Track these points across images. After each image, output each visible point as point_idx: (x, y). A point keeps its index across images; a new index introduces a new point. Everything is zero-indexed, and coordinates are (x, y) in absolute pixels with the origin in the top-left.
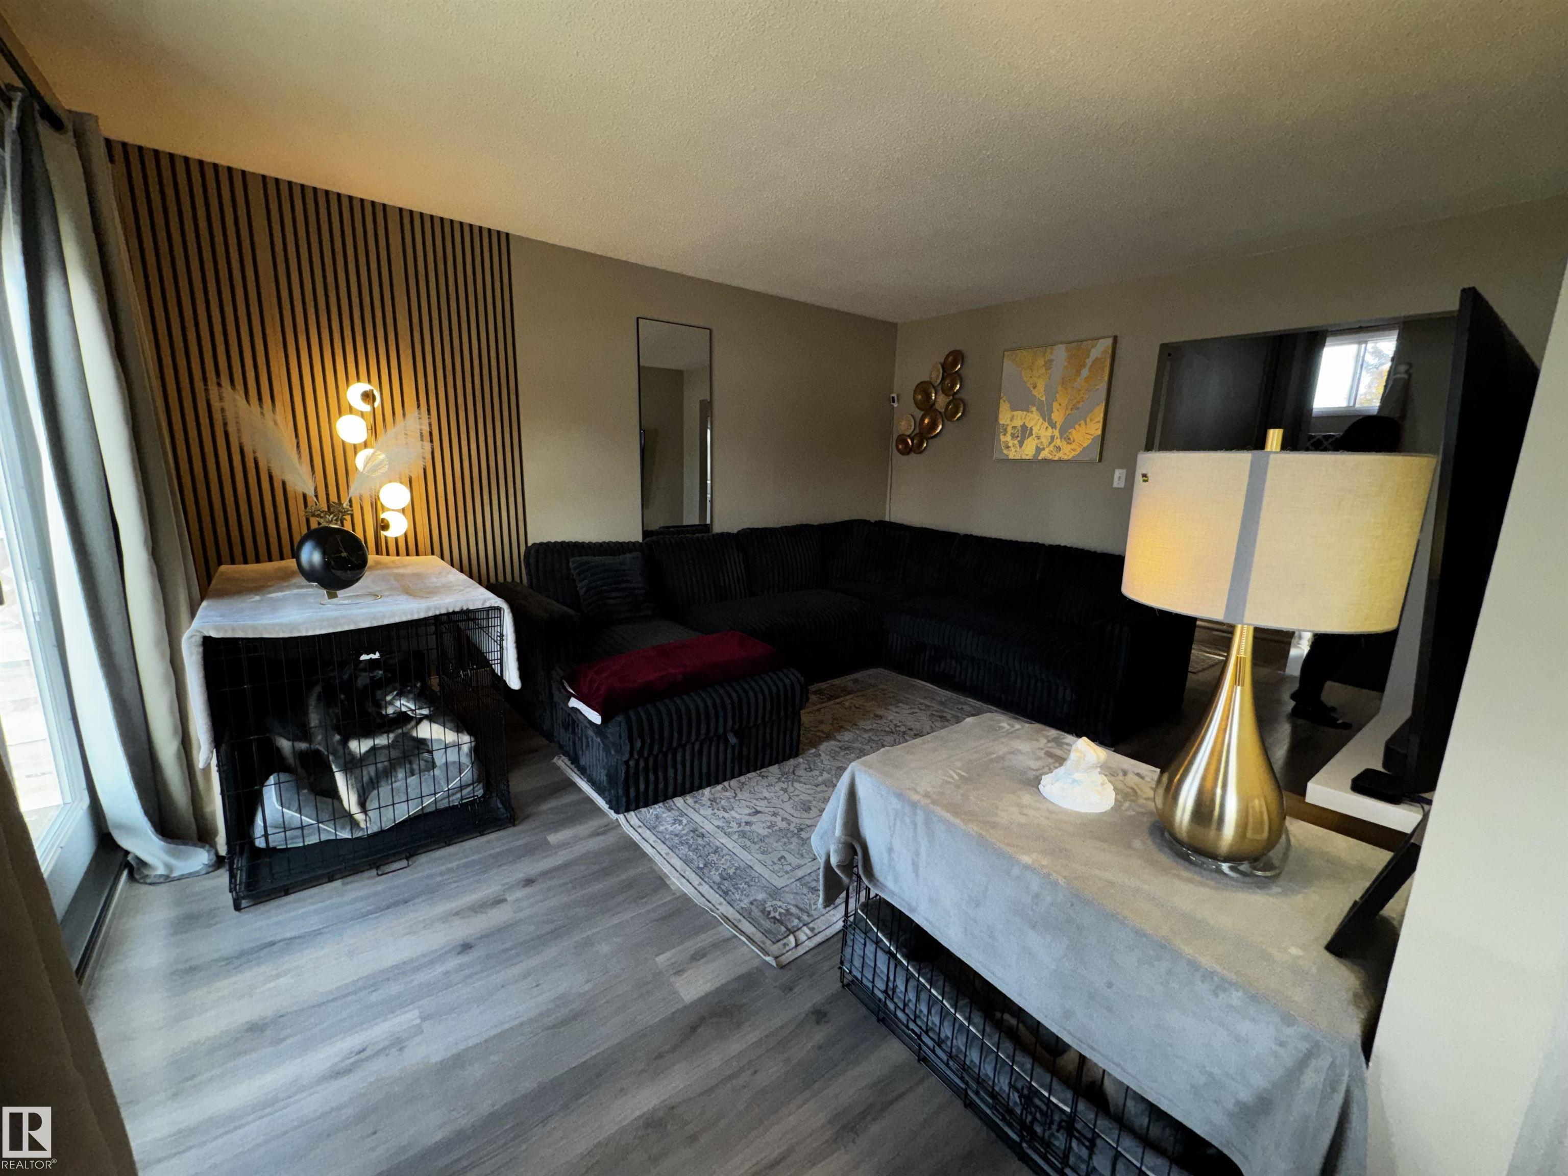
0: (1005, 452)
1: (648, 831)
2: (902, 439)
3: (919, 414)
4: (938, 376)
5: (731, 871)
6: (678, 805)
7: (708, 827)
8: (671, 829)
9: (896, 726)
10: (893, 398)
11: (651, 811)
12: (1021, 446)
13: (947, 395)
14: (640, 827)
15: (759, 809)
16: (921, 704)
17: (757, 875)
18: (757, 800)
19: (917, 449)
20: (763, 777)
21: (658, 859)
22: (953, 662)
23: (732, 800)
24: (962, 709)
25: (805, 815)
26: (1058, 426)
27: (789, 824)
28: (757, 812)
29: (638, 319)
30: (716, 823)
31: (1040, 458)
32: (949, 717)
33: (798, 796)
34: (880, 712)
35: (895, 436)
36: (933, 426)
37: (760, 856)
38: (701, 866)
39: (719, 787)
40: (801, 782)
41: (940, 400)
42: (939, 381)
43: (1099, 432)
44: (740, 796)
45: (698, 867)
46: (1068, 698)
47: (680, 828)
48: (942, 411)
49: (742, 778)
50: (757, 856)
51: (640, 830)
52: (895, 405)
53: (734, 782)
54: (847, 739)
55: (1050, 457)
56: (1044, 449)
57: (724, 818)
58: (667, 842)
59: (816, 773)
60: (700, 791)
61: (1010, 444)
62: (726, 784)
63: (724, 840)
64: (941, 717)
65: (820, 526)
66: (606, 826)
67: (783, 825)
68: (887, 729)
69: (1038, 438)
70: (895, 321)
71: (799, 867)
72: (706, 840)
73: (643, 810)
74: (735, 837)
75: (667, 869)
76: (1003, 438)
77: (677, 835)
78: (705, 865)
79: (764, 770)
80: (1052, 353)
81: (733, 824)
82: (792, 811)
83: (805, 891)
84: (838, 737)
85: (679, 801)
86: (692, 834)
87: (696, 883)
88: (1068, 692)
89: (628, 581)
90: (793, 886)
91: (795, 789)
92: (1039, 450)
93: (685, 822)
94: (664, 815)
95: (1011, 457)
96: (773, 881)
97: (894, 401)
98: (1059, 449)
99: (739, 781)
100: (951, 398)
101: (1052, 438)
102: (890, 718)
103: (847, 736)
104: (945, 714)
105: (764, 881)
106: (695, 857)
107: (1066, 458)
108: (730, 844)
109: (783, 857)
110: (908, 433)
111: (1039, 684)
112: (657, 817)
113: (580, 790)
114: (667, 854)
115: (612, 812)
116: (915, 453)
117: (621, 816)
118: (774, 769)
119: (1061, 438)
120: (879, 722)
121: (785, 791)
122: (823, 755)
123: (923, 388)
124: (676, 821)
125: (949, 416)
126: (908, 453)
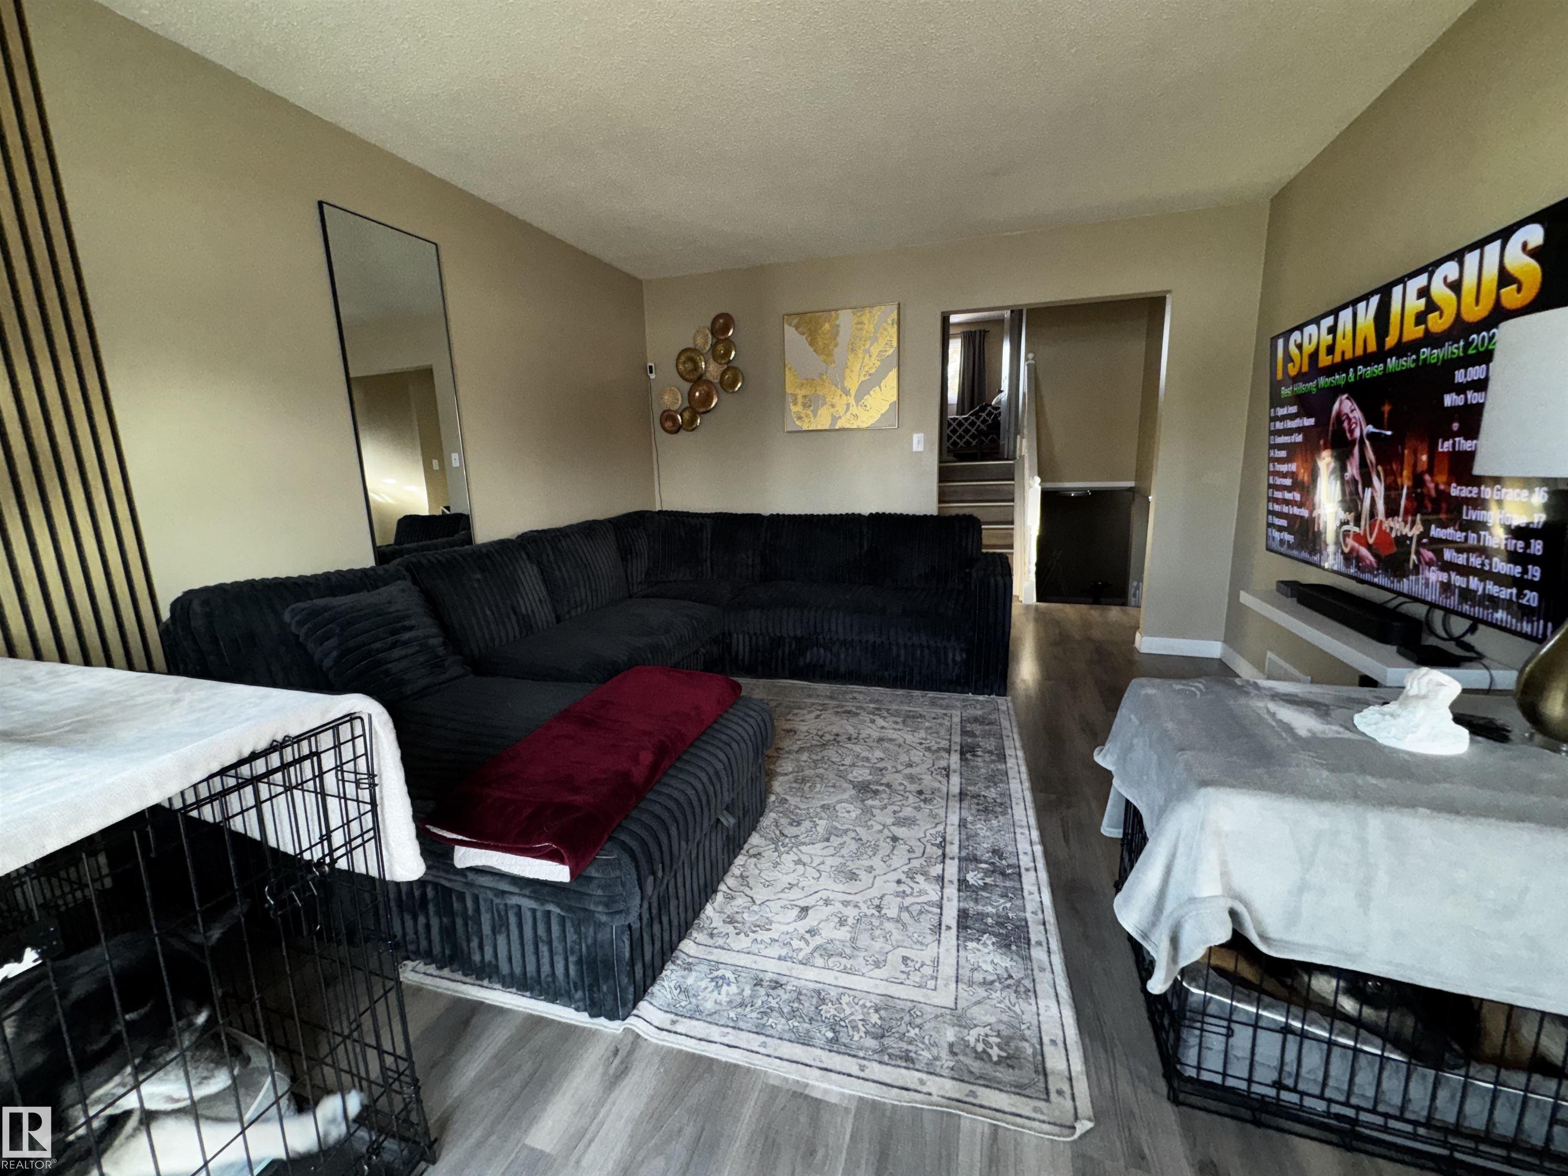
0: (798, 423)
1: (694, 1022)
2: (668, 416)
3: (687, 386)
4: (706, 342)
5: (874, 1018)
6: (692, 953)
7: (771, 967)
8: (723, 998)
9: (821, 737)
10: (651, 367)
11: (665, 984)
12: (815, 416)
13: (720, 364)
14: (674, 1022)
15: (803, 903)
16: (813, 704)
17: (909, 1004)
18: (783, 891)
19: (690, 426)
20: (754, 856)
21: (758, 1062)
22: (822, 650)
23: (755, 908)
24: (855, 698)
25: (857, 886)
26: (853, 393)
27: (856, 906)
28: (805, 910)
29: (321, 204)
30: (776, 951)
31: (837, 427)
32: (854, 709)
33: (823, 863)
34: (787, 727)
35: (657, 413)
36: (708, 398)
37: (877, 973)
38: (830, 1035)
39: (720, 897)
40: (804, 844)
41: (712, 370)
42: (708, 348)
43: (895, 398)
44: (759, 899)
45: (830, 1041)
46: (958, 658)
47: (733, 989)
48: (717, 381)
49: (735, 870)
50: (871, 974)
51: (679, 1028)
52: (652, 376)
53: (730, 881)
54: (790, 769)
55: (847, 426)
56: (840, 417)
57: (773, 940)
58: (741, 1024)
59: (807, 824)
60: (702, 916)
61: (802, 415)
62: (722, 887)
63: (811, 974)
64: (845, 712)
65: (610, 521)
66: (616, 1052)
67: (851, 913)
68: (814, 742)
69: (833, 406)
70: (641, 277)
71: (936, 963)
72: (789, 988)
73: (655, 989)
74: (819, 961)
75: (793, 1074)
76: (794, 409)
77: (742, 1005)
78: (834, 1031)
79: (746, 847)
80: (837, 318)
81: (796, 943)
82: (840, 887)
83: (981, 992)
84: (779, 770)
85: (687, 946)
86: (762, 991)
87: (855, 1071)
88: (957, 653)
89: (411, 628)
90: (963, 994)
91: (811, 856)
92: (835, 419)
93: (729, 974)
94: (690, 981)
95: (805, 428)
96: (937, 1001)
97: (651, 372)
98: (856, 416)
99: (733, 875)
100: (726, 366)
101: (848, 405)
102: (804, 729)
103: (786, 766)
104: (849, 709)
105: (929, 1009)
106: (806, 1026)
107: (864, 426)
108: (828, 977)
109: (905, 959)
110: (676, 407)
111: (926, 652)
112: (684, 990)
113: (500, 1011)
114: (764, 1045)
115: (602, 1020)
116: (687, 430)
117: (631, 1020)
118: (755, 839)
119: (857, 405)
120: (796, 737)
121: (799, 862)
122: (788, 798)
123: (689, 356)
124: (719, 982)
125: (727, 385)
126: (677, 432)
